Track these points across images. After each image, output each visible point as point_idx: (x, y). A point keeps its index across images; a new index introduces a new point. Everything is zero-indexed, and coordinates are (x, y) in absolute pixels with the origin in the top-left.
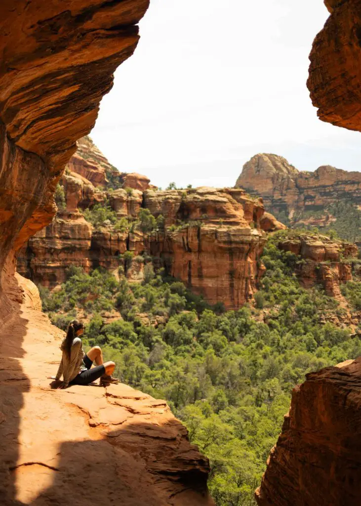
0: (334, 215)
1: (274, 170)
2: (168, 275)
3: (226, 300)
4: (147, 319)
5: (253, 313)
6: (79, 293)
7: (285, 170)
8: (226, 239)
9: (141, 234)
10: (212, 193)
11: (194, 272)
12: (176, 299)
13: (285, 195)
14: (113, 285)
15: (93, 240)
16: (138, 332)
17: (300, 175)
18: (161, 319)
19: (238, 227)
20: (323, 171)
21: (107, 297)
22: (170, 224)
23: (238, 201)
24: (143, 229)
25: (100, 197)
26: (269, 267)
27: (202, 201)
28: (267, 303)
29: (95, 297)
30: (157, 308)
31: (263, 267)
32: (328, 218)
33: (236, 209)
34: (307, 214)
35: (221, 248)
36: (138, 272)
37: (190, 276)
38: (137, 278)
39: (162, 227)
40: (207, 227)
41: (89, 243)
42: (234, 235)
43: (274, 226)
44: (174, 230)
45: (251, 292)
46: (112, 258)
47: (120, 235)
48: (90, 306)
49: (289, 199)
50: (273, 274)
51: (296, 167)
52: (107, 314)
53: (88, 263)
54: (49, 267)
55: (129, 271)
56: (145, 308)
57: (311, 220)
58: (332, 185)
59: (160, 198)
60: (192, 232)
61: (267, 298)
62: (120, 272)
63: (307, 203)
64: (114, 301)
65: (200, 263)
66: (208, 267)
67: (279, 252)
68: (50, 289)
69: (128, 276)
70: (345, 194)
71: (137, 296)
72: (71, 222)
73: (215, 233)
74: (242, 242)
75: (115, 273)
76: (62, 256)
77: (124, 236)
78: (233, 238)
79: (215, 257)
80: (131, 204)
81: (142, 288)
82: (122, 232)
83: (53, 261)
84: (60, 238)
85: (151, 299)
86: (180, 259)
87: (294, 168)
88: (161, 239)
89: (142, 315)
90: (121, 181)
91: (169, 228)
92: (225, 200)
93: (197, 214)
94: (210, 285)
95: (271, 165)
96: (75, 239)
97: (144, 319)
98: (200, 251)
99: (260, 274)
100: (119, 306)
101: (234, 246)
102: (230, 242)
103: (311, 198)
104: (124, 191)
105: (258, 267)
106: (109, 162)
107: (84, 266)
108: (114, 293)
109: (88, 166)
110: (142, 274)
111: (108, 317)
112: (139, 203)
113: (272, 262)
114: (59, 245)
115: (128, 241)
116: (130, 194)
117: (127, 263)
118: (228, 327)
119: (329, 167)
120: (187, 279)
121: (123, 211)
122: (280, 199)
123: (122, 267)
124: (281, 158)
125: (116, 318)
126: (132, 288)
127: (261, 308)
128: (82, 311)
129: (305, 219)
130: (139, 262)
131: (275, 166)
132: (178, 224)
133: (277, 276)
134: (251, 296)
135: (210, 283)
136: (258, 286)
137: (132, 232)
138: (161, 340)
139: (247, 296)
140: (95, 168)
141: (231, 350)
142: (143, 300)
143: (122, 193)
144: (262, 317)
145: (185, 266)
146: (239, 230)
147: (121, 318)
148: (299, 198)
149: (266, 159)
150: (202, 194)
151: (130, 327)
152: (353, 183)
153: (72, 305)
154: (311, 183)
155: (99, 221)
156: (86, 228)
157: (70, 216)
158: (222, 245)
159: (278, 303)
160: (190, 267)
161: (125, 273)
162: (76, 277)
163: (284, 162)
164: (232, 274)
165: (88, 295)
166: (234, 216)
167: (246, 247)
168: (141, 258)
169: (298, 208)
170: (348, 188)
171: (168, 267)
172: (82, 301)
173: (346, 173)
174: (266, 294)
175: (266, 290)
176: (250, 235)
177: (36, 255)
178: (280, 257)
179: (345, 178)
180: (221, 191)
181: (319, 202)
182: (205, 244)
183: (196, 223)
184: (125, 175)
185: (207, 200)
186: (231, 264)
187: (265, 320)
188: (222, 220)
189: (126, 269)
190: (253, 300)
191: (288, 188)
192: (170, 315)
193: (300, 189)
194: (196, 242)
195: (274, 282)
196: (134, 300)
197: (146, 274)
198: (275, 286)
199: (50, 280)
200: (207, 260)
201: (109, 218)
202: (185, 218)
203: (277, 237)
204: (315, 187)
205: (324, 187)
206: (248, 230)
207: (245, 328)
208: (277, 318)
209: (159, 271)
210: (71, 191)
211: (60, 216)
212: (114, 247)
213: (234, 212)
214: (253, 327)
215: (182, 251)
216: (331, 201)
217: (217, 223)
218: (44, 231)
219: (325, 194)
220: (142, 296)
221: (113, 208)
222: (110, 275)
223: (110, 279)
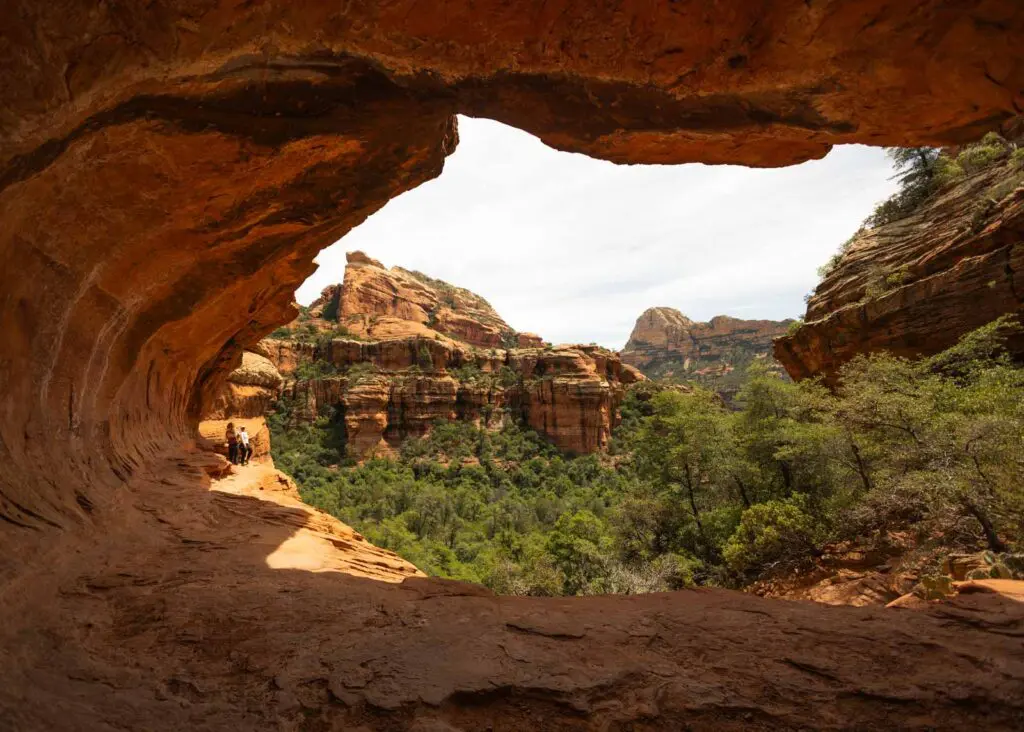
0: (731, 364)
1: (668, 323)
2: (525, 425)
3: (578, 446)
4: (500, 464)
5: (604, 460)
6: (442, 441)
7: (679, 322)
8: (575, 391)
9: (502, 389)
10: (565, 350)
11: (549, 422)
12: (528, 445)
13: (680, 346)
14: (473, 434)
15: (459, 395)
16: (490, 476)
17: (695, 326)
18: (513, 463)
19: (588, 380)
20: (717, 321)
21: (468, 444)
22: (527, 379)
23: (591, 356)
24: (504, 384)
25: (469, 357)
26: (625, 416)
27: (555, 358)
28: (620, 450)
29: (457, 444)
30: (510, 454)
31: (619, 416)
32: (724, 368)
33: (588, 363)
34: (702, 364)
35: (572, 400)
36: (498, 422)
37: (545, 426)
38: (497, 426)
39: (521, 382)
40: (558, 381)
41: (455, 398)
42: (584, 388)
43: (634, 377)
44: (531, 384)
45: (604, 440)
46: (474, 411)
47: (482, 390)
48: (451, 452)
49: (684, 349)
50: (629, 422)
51: (691, 319)
52: (466, 459)
53: (454, 415)
54: (419, 419)
55: (490, 422)
56: (500, 454)
57: (707, 370)
58: (729, 335)
59: (521, 356)
60: (546, 386)
61: (621, 446)
62: (481, 423)
63: (702, 354)
64: (473, 447)
65: (554, 414)
66: (562, 417)
67: (636, 402)
68: (419, 437)
69: (488, 426)
70: (743, 343)
71: (494, 443)
72: (439, 380)
73: (566, 386)
74: (593, 394)
75: (477, 422)
76: (431, 409)
77: (486, 391)
78: (583, 391)
79: (568, 407)
80: (494, 363)
81: (499, 436)
82: (484, 387)
83: (422, 414)
84: (429, 394)
85: (506, 446)
86: (535, 410)
87: (688, 319)
88: (520, 393)
89: (496, 460)
91: (526, 382)
92: (575, 355)
93: (552, 369)
94: (564, 434)
95: (663, 317)
96: (440, 394)
97: (497, 463)
98: (554, 402)
99: (614, 422)
100: (478, 452)
101: (583, 397)
102: (581, 394)
103: (708, 348)
104: (490, 351)
105: (612, 416)
106: (507, 323)
107: (450, 418)
108: (473, 440)
109: (483, 329)
110: (501, 424)
111: (466, 462)
112: (502, 362)
113: (629, 412)
114: (427, 399)
115: (489, 395)
116: (494, 353)
117: (488, 415)
118: (575, 472)
119: (724, 317)
120: (543, 428)
121: (487, 368)
122: (675, 351)
123: (483, 418)
124: (674, 310)
125: (474, 462)
126: (491, 436)
127: (613, 455)
128: (444, 457)
129: (701, 369)
130: (499, 413)
131: (668, 318)
132: (534, 379)
133: (633, 425)
134: (604, 444)
135: (563, 432)
136: (613, 434)
137: (493, 387)
138: (509, 482)
139: (600, 443)
140: (490, 330)
141: (573, 492)
142: (499, 447)
143: (487, 353)
144: (613, 462)
145: (541, 416)
146: (588, 383)
147: (478, 463)
148: (695, 349)
149: (659, 312)
150: (555, 351)
151: (482, 471)
152: (750, 331)
153: (436, 451)
154: (706, 333)
155: (464, 380)
156: (451, 385)
157: (438, 375)
158: (573, 397)
159: (631, 450)
160: (545, 417)
161: (486, 423)
162: (441, 427)
163: (678, 314)
164: (583, 423)
165: (450, 442)
166: (584, 370)
167: (596, 398)
168: (501, 410)
169: (694, 358)
170: (745, 337)
171: (525, 417)
172: (445, 448)
173: (742, 322)
174: (619, 442)
175: (621, 438)
176: (600, 387)
177: (408, 409)
178: (638, 407)
179: (741, 327)
180: (574, 348)
181: (715, 351)
182: (558, 396)
183: (549, 377)
184: (519, 334)
185: (560, 357)
186: (583, 415)
187: (616, 466)
188: (573, 374)
189: (487, 420)
190: (606, 447)
191: (682, 340)
192: (522, 460)
193: (695, 341)
194: (550, 394)
195: (630, 430)
196: (491, 446)
197: (505, 423)
198: (630, 434)
199: (420, 430)
200: (560, 411)
201: (473, 375)
202: (541, 374)
203: (637, 387)
204: (711, 337)
205: (721, 336)
206: (598, 382)
207: (594, 473)
208: (628, 464)
209: (517, 421)
210: (440, 354)
211: (429, 375)
212: (477, 400)
213: (585, 366)
214: (601, 472)
215: (537, 403)
216: (728, 351)
217: (569, 377)
218: (415, 388)
219: (721, 343)
220: (498, 444)
221: (479, 367)
222: (473, 425)
223: (472, 428)
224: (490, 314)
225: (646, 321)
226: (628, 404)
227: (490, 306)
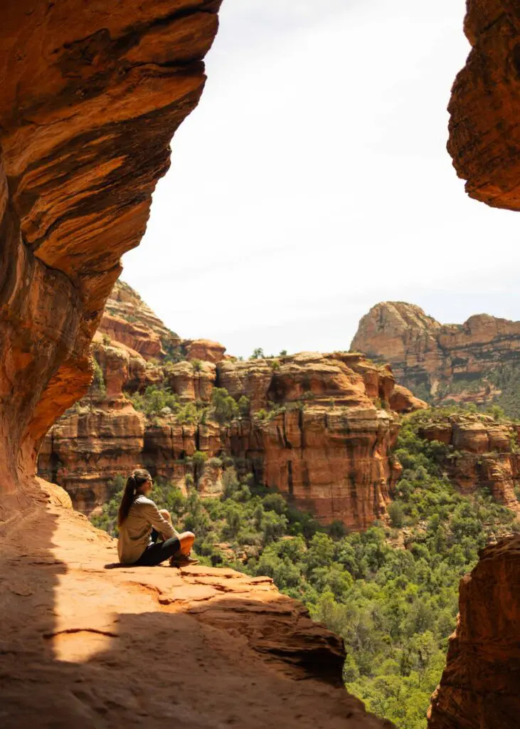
0: (497, 385)
1: (405, 325)
2: (259, 485)
3: (345, 515)
4: (230, 551)
5: (388, 535)
7: (420, 324)
8: (340, 426)
9: (216, 426)
10: (317, 361)
11: (297, 478)
12: (272, 518)
13: (423, 360)
14: (178, 503)
15: (147, 438)
17: (444, 330)
18: (252, 550)
19: (357, 408)
20: (476, 322)
22: (258, 408)
23: (356, 371)
24: (218, 418)
25: (154, 374)
26: (408, 465)
27: (302, 373)
28: (407, 519)
30: (245, 533)
31: (398, 466)
32: (488, 391)
33: (353, 382)
34: (456, 386)
35: (334, 440)
36: (214, 481)
37: (291, 484)
38: (213, 490)
39: (246, 413)
40: (311, 411)
41: (141, 443)
42: (353, 420)
43: (410, 404)
44: (265, 418)
45: (383, 504)
46: (175, 463)
47: (186, 428)
49: (430, 365)
50: (414, 475)
51: (436, 319)
54: (84, 481)
55: (202, 481)
56: (227, 535)
57: (464, 394)
58: (491, 343)
59: (242, 372)
60: (290, 419)
61: (408, 512)
62: (188, 483)
63: (456, 371)
65: (305, 464)
66: (318, 469)
67: (421, 443)
69: (200, 489)
70: (511, 354)
71: (214, 517)
72: (114, 413)
73: (325, 418)
74: (365, 430)
75: (181, 484)
76: (103, 463)
77: (191, 429)
78: (351, 425)
79: (327, 453)
80: (199, 383)
81: (221, 505)
82: (188, 423)
83: (90, 471)
84: (99, 437)
85: (236, 521)
86: (274, 460)
87: (433, 320)
88: (246, 432)
89: (223, 545)
90: (184, 352)
91: (256, 414)
92: (336, 369)
93: (296, 392)
94: (322, 496)
95: (399, 317)
96: (120, 437)
97: (226, 551)
98: (304, 445)
99: (394, 476)
101: (353, 435)
102: (348, 431)
103: (463, 362)
104: (190, 364)
105: (390, 465)
106: (166, 325)
108: (180, 515)
109: (134, 333)
110: (220, 484)
112: (212, 381)
113: (412, 458)
114: (97, 447)
115: (197, 436)
116: (197, 368)
117: (197, 469)
118: (351, 558)
119: (484, 316)
120: (287, 488)
121: (188, 393)
122: (417, 366)
123: (190, 476)
124: (413, 307)
126: (207, 506)
127: (399, 527)
129: (455, 394)
130: (215, 466)
131: (406, 318)
132: (269, 408)
133: (420, 478)
134: (383, 510)
135: (320, 493)
136: (393, 495)
137: (202, 423)
139: (378, 510)
140: (146, 335)
141: (358, 592)
142: (224, 523)
143: (185, 367)
144: (401, 540)
145: (282, 470)
146: (359, 413)
148: (444, 363)
149: (392, 309)
150: (301, 363)
154: (460, 340)
155: (154, 410)
156: (135, 420)
157: (112, 404)
158: (335, 435)
159: (423, 518)
160: (290, 471)
161: (195, 484)
163: (418, 313)
164: (353, 478)
166: (351, 392)
167: (372, 437)
168: (218, 461)
169: (443, 378)
170: (515, 345)
171: (258, 472)
174: (405, 506)
175: (405, 499)
176: (375, 419)
177: (64, 463)
178: (423, 450)
179: (508, 331)
180: (330, 357)
181: (474, 367)
182: (310, 435)
183: (295, 405)
184: (189, 342)
185: (310, 371)
186: (351, 464)
187: (406, 545)
188: (334, 399)
189: (196, 478)
190: (387, 515)
191: (427, 350)
192: (265, 543)
193: (445, 351)
194: (297, 433)
195: (416, 487)
196: (210, 523)
197: (226, 484)
198: (418, 493)
199: (85, 500)
200: (316, 459)
201: (168, 404)
202: (279, 399)
203: (417, 420)
204: (467, 346)
205: (480, 345)
206: (372, 412)
207: (378, 558)
208: (424, 541)
209: (245, 479)
210: (113, 368)
211: (98, 404)
212: (178, 446)
213: (350, 387)
214: (389, 556)
215: (277, 448)
216: (491, 365)
217: (327, 404)
218: (75, 428)
219: (482, 355)
220: (221, 517)
221: (174, 390)
222: (174, 488)
223: (174, 494)
224: (140, 309)
225: (373, 321)
226: (410, 446)
227: (138, 297)
